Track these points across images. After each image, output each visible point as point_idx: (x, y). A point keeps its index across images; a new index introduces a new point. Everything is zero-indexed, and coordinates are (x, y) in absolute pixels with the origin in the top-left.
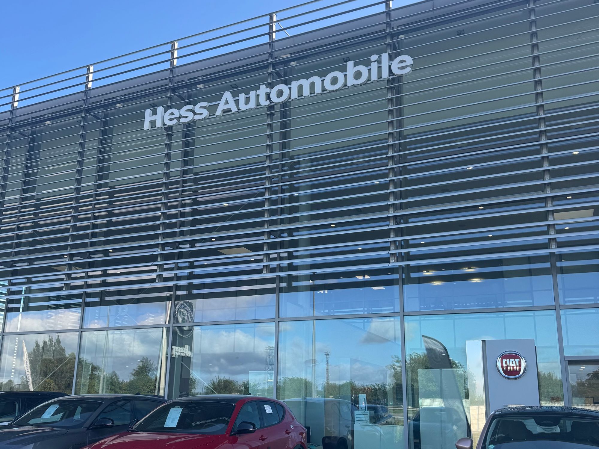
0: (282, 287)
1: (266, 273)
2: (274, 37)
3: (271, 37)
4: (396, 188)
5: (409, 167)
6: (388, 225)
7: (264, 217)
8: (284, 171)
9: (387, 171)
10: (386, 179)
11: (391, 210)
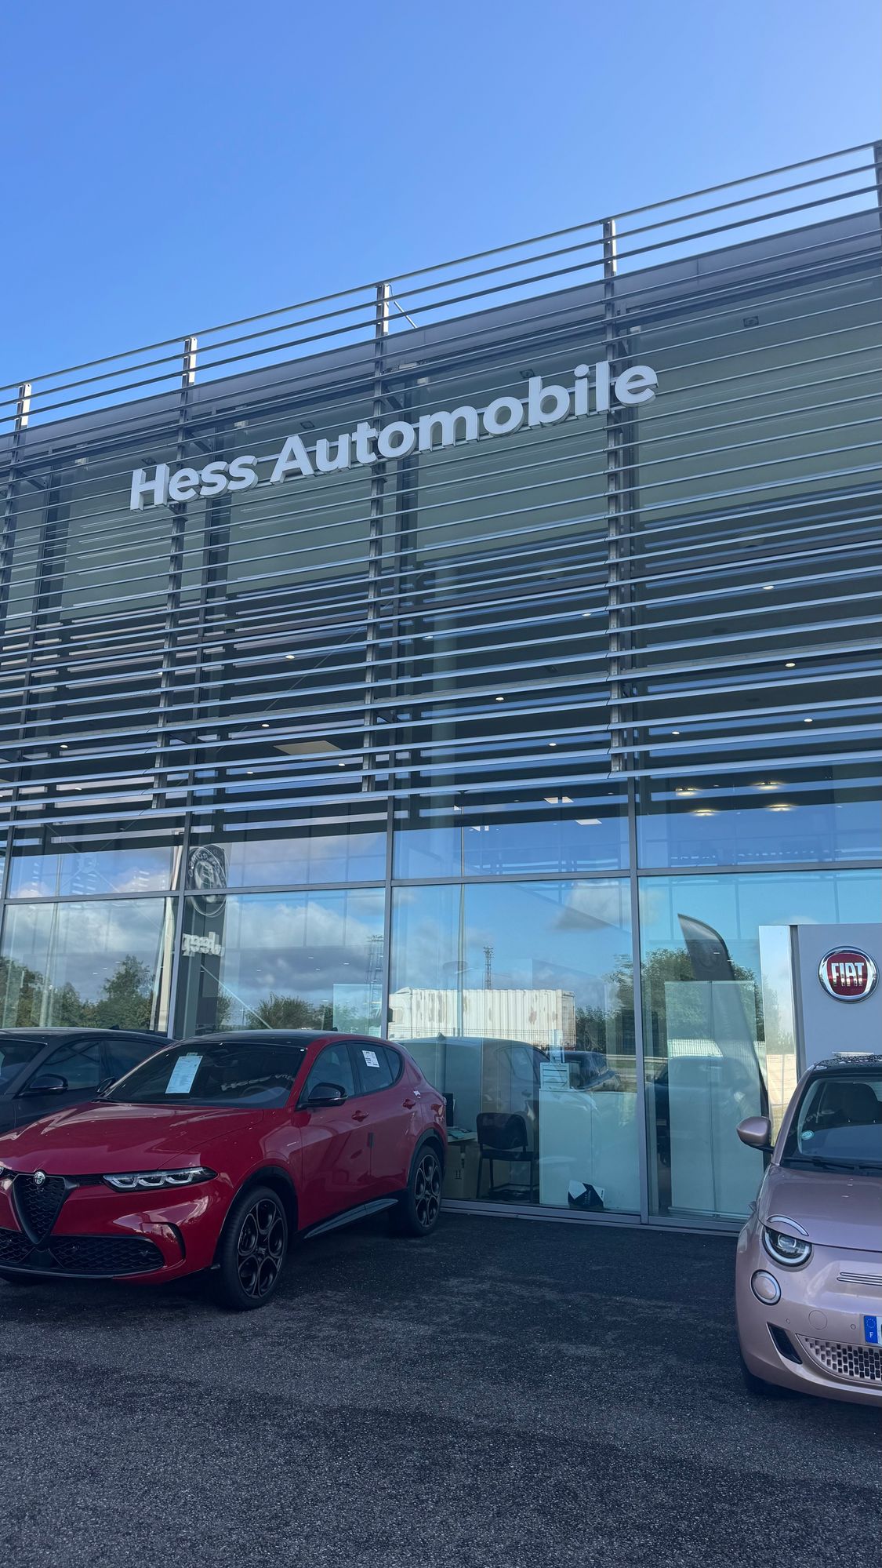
0: (399, 820)
1: (368, 791)
2: (386, 329)
3: (380, 328)
4: (622, 626)
5: (648, 586)
6: (608, 699)
7: (365, 680)
8: (405, 592)
9: (606, 592)
10: (603, 609)
11: (614, 669)
